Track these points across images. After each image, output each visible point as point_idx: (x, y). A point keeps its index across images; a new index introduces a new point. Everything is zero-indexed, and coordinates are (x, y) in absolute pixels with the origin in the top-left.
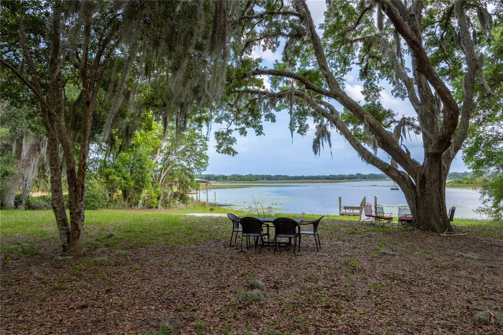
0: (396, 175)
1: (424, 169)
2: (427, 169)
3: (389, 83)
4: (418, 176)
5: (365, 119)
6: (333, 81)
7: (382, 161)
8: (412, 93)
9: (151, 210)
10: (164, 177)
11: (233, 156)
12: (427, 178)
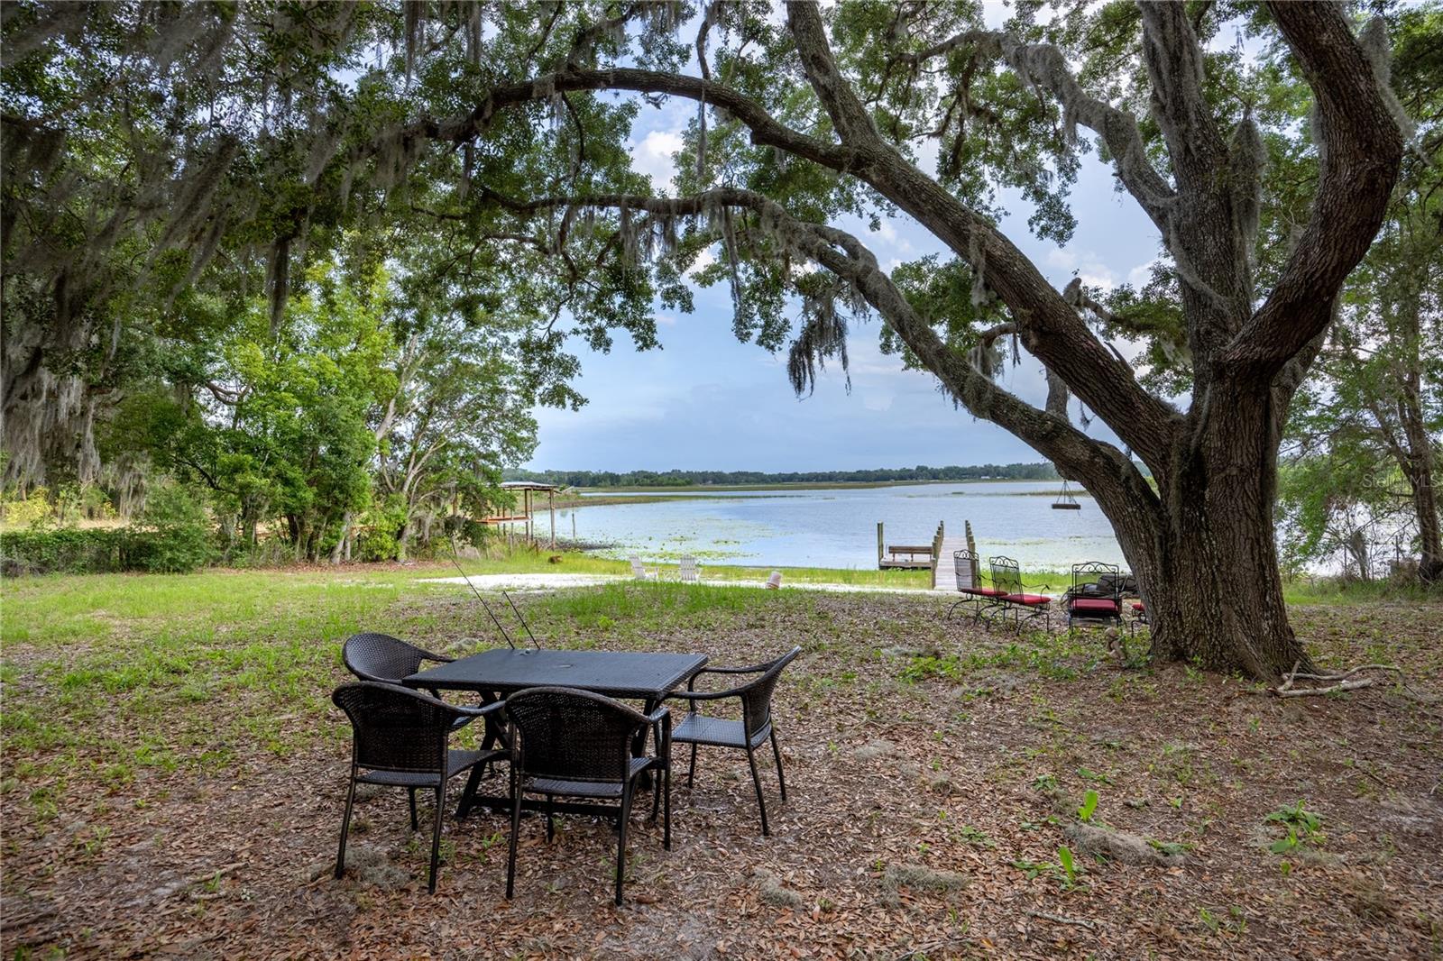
0: (1083, 454)
1: (1199, 428)
2: (1215, 426)
3: (1024, 198)
4: (1175, 458)
5: (972, 240)
6: (854, 111)
7: (1028, 406)
8: (1136, 160)
9: (376, 566)
10: (416, 477)
11: (576, 409)
12: (1212, 463)
